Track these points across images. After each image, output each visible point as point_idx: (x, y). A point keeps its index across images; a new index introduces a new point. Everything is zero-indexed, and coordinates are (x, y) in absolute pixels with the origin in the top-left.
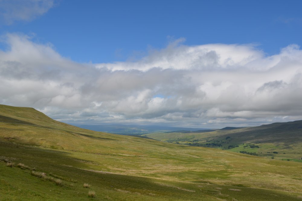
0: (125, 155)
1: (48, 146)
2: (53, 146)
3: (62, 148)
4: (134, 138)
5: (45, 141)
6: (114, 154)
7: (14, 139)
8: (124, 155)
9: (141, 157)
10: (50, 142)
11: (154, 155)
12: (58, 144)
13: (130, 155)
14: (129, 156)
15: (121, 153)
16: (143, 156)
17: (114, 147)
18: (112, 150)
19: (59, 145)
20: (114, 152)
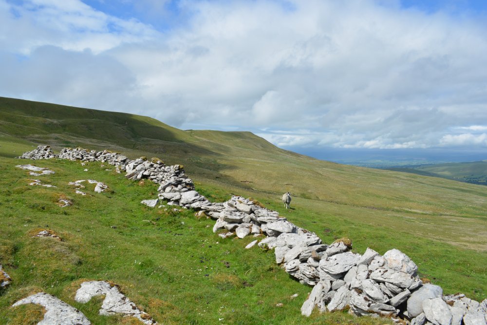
0: (415, 211)
1: (298, 194)
2: (304, 194)
3: (317, 197)
4: (410, 177)
5: (292, 186)
6: (396, 208)
7: (252, 184)
8: (413, 210)
9: (443, 215)
10: (299, 187)
11: (467, 212)
12: (310, 191)
13: (424, 210)
14: (423, 214)
15: (408, 208)
16: (448, 214)
17: (392, 196)
18: (392, 202)
19: (311, 193)
20: (395, 206)
